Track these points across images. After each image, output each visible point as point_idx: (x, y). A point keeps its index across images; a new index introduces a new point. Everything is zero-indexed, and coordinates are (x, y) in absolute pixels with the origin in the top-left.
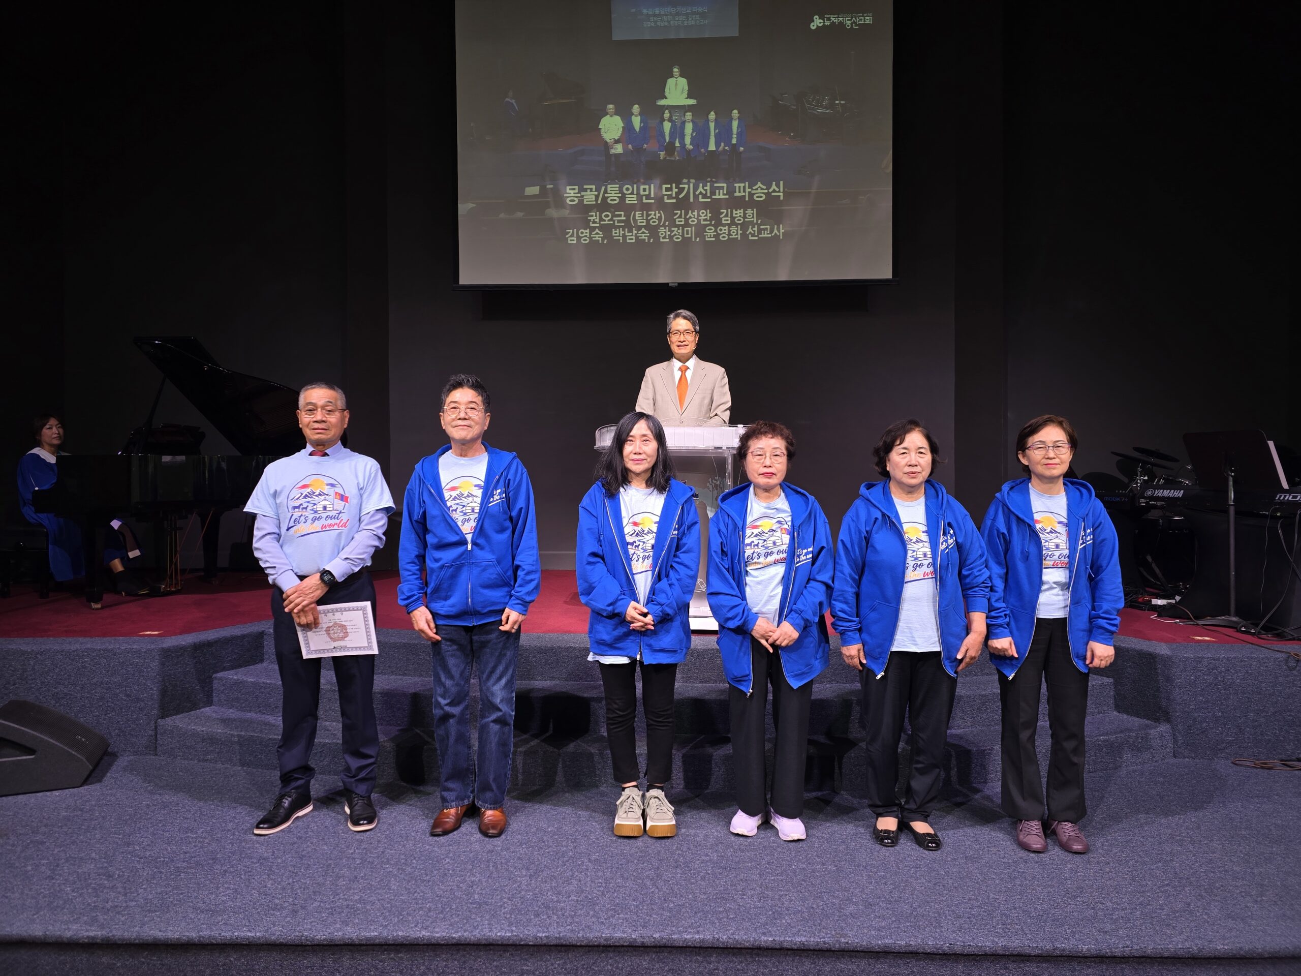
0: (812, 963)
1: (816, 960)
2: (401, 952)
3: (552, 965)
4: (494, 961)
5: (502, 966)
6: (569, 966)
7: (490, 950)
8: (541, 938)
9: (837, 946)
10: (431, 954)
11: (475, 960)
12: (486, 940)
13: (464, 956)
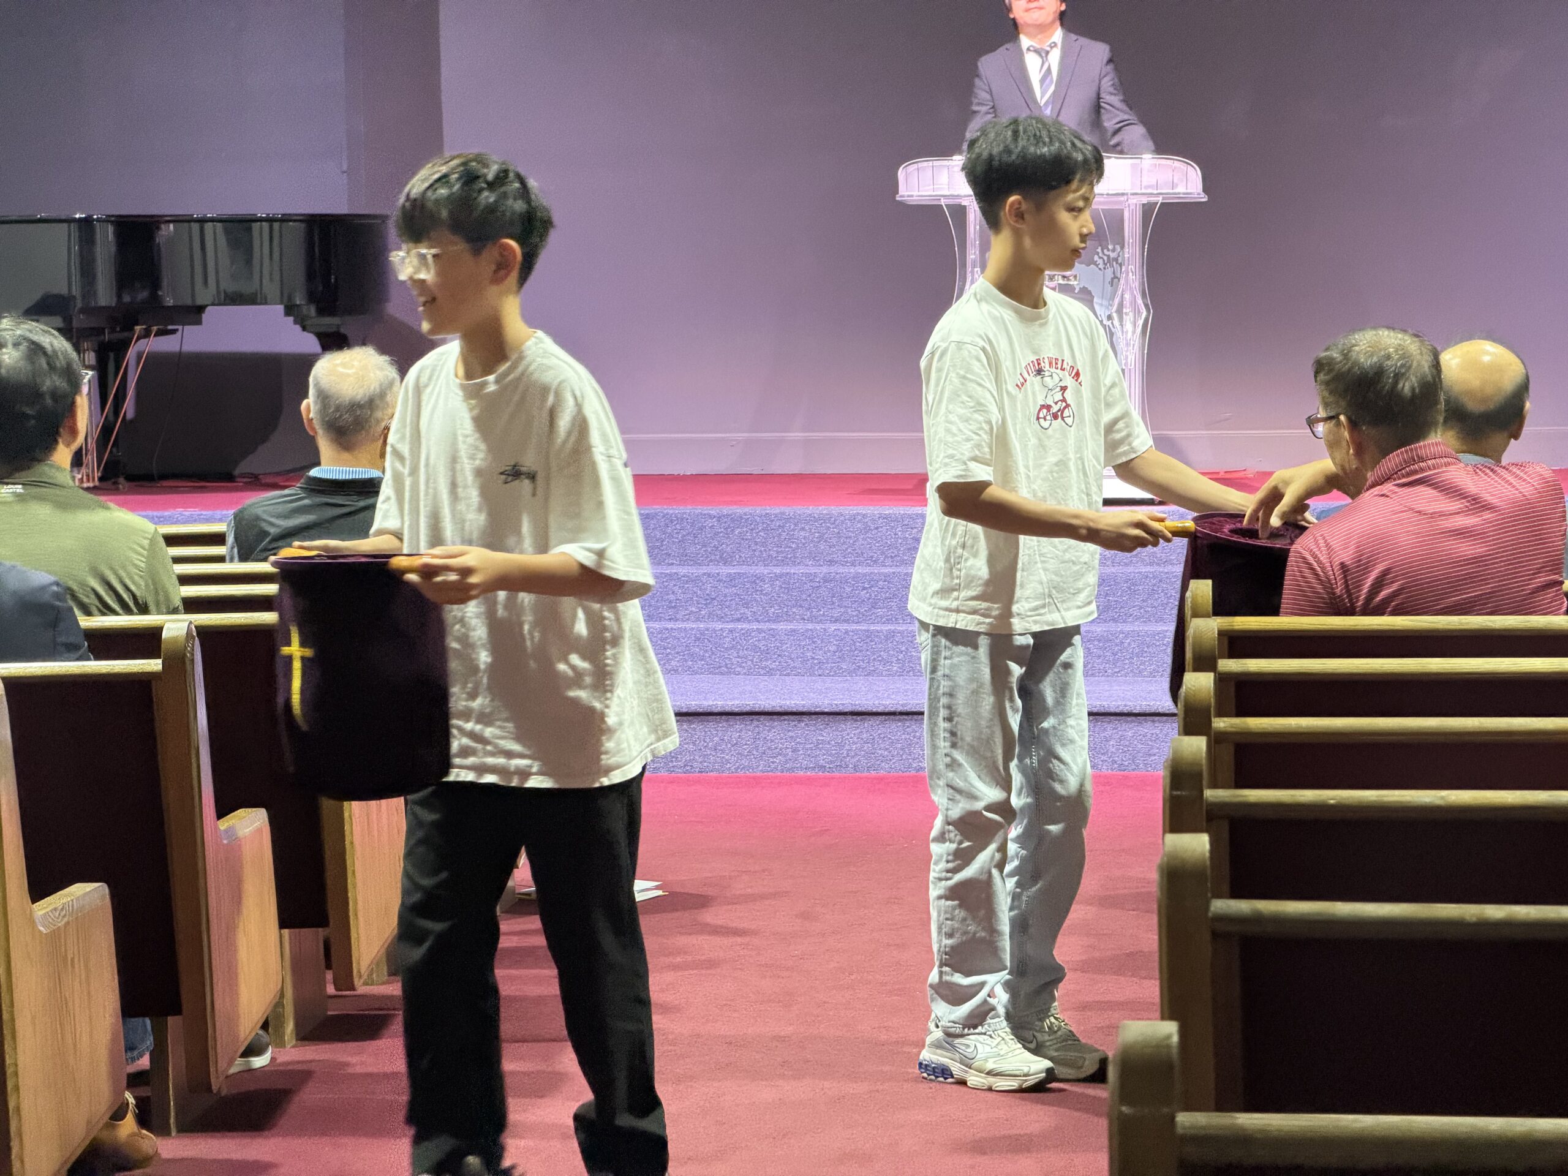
0: (1114, 729)
1: (1119, 725)
2: (693, 723)
3: (848, 735)
4: (789, 731)
5: (797, 737)
6: (865, 736)
7: (785, 720)
8: (836, 705)
9: (1138, 708)
10: (725, 724)
11: (769, 731)
12: (781, 707)
13: (758, 726)
